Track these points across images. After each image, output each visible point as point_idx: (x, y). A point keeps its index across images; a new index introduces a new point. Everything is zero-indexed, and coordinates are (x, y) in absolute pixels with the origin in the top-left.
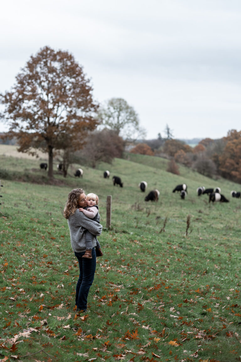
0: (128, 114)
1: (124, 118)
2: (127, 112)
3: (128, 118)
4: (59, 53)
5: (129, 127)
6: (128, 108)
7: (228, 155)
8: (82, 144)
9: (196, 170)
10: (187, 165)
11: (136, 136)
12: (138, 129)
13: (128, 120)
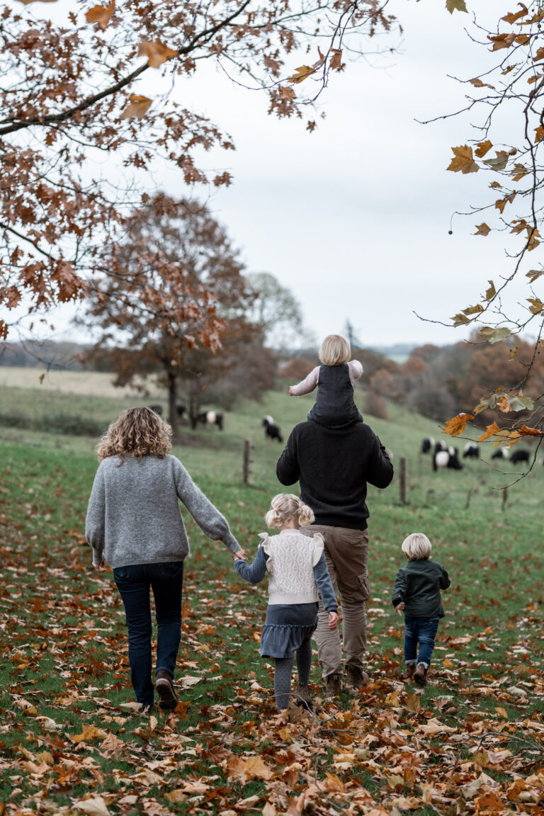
0: (280, 303)
1: (273, 311)
2: (278, 300)
3: (281, 310)
4: (183, 203)
5: (283, 328)
6: (279, 291)
7: (475, 378)
8: (229, 368)
9: (415, 408)
10: (397, 400)
11: (297, 344)
12: (300, 332)
13: (282, 314)
